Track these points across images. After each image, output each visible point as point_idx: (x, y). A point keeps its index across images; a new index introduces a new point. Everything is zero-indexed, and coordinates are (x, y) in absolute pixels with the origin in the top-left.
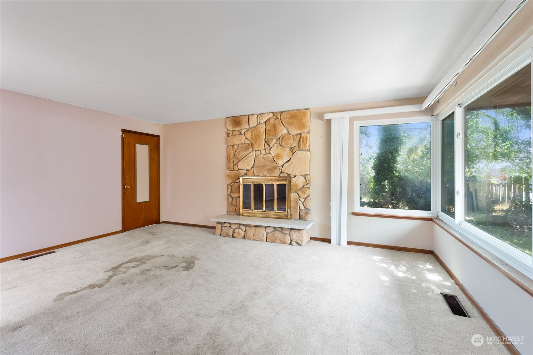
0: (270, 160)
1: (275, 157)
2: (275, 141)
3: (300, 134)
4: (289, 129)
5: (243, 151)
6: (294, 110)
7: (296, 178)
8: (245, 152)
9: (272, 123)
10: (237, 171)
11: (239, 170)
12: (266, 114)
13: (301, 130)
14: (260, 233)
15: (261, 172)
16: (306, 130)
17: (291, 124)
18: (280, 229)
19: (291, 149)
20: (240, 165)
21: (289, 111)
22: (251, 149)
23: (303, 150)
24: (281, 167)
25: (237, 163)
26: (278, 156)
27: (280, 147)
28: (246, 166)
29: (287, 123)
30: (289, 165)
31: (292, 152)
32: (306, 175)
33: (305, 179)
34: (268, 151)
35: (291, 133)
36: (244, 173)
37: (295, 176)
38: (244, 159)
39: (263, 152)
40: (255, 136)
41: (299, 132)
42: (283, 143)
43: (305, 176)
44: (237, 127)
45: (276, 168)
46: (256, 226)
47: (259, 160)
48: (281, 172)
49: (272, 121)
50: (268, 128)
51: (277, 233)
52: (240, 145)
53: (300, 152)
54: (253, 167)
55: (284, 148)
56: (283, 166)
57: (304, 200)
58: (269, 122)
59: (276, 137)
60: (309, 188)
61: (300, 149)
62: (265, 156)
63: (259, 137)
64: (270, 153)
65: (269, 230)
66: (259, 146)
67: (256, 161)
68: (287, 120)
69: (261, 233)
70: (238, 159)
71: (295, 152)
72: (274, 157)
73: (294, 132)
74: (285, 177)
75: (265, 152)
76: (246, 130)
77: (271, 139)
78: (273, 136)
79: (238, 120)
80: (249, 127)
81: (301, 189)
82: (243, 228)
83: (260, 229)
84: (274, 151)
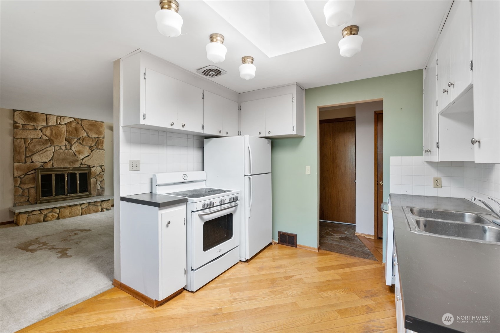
0: (72, 154)
1: (76, 152)
2: (76, 140)
3: (97, 138)
4: (89, 133)
5: (40, 145)
6: (93, 120)
7: (95, 168)
8: (42, 147)
9: (74, 126)
10: (31, 163)
11: (32, 162)
12: (68, 118)
13: (98, 135)
14: (76, 210)
15: (62, 164)
16: (102, 136)
17: (91, 130)
18: (93, 203)
19: (90, 147)
20: (36, 158)
21: (89, 120)
22: (50, 144)
23: (100, 149)
24: (82, 160)
25: (30, 156)
26: (79, 152)
27: (80, 145)
28: (43, 159)
29: (87, 128)
30: (89, 158)
31: (90, 149)
32: (102, 166)
33: (101, 168)
34: (68, 147)
35: (90, 136)
36: (41, 165)
37: (93, 167)
38: (41, 152)
39: (64, 148)
40: (55, 133)
41: (97, 136)
42: (84, 143)
43: (101, 167)
44: (32, 123)
45: (77, 161)
46: (70, 206)
47: (59, 154)
48: (82, 164)
49: (74, 124)
50: (70, 129)
51: (91, 207)
52: (34, 140)
53: (98, 150)
54: (51, 159)
55: (84, 146)
56: (83, 159)
57: (100, 182)
58: (71, 125)
59: (77, 137)
60: (104, 174)
61: (97, 148)
62: (66, 151)
63: (61, 136)
64: (71, 149)
65: (84, 206)
66: (60, 142)
67: (55, 155)
68: (87, 126)
69: (77, 210)
70: (31, 151)
71: (94, 149)
72: (75, 152)
73: (93, 136)
74: (85, 167)
75: (66, 147)
76: (42, 126)
77: (72, 138)
78: (75, 136)
79: (33, 116)
80: (47, 124)
81: (98, 175)
82: (58, 211)
83: (76, 207)
84: (75, 148)
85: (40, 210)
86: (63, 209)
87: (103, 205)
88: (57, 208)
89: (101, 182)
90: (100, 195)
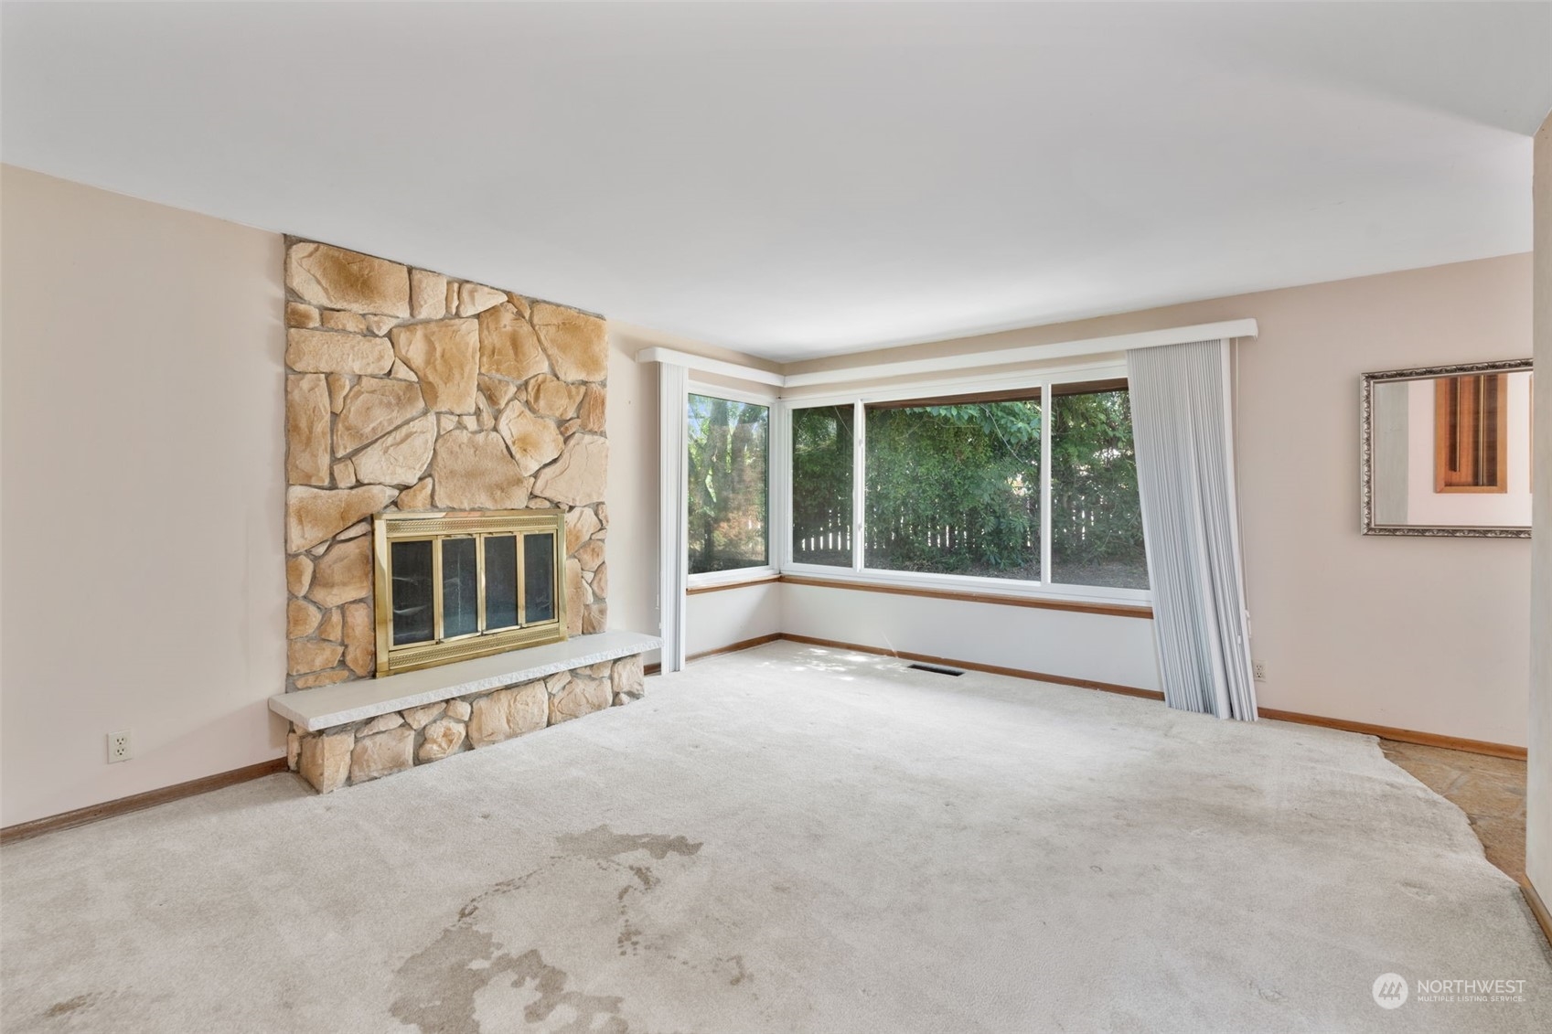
0: (499, 453)
1: (514, 443)
2: (513, 389)
3: (584, 383)
4: (557, 362)
5: (389, 405)
6: (570, 308)
7: (576, 512)
8: (395, 414)
9: (509, 328)
10: (352, 488)
11: (359, 484)
12: (486, 289)
13: (588, 374)
14: (531, 704)
15: (467, 494)
16: (597, 378)
17: (564, 348)
18: (588, 672)
19: (562, 424)
20: (372, 465)
21: (558, 306)
22: (421, 404)
23: (593, 432)
24: (532, 480)
25: (350, 457)
26: (526, 443)
27: (527, 412)
28: (399, 470)
29: (553, 341)
30: (558, 472)
31: (562, 433)
32: (599, 504)
33: (597, 514)
34: (489, 422)
35: (562, 376)
36: (390, 497)
37: (571, 508)
38: (390, 440)
39: (471, 423)
40: (443, 356)
41: (582, 376)
42: (542, 403)
43: (597, 507)
44: (356, 302)
45: (518, 481)
46: (508, 688)
47: (456, 449)
48: (533, 496)
49: (507, 318)
50: (494, 339)
51: (580, 686)
52: (364, 380)
53: (588, 438)
54: (428, 474)
55: (542, 418)
56: (536, 475)
57: (592, 575)
58: (497, 321)
59: (519, 377)
60: (603, 541)
61: (584, 429)
62: (480, 438)
63: (462, 367)
64: (495, 429)
65: (555, 686)
66: (461, 397)
67: (442, 453)
68: (552, 330)
69: (534, 703)
70: (353, 432)
71: (574, 433)
72: (509, 443)
73: (572, 374)
74: (545, 511)
75: (478, 420)
76: (395, 321)
77: (500, 381)
78: (509, 374)
79: (361, 269)
80: (412, 315)
81: (585, 545)
82: (464, 709)
83: (529, 690)
84: (513, 423)
85: (400, 713)
86: (485, 698)
87: (620, 676)
88: (463, 698)
89: (596, 572)
90: (594, 628)
